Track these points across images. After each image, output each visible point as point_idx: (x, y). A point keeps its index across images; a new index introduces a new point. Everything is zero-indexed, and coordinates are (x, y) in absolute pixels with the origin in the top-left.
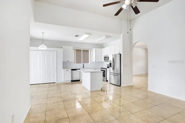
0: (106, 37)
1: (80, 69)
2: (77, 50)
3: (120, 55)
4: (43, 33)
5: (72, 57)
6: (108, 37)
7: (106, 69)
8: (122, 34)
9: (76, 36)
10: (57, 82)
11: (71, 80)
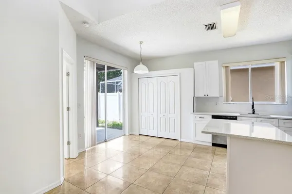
1: (235, 118)
4: (141, 43)
10: (182, 140)
11: (211, 141)
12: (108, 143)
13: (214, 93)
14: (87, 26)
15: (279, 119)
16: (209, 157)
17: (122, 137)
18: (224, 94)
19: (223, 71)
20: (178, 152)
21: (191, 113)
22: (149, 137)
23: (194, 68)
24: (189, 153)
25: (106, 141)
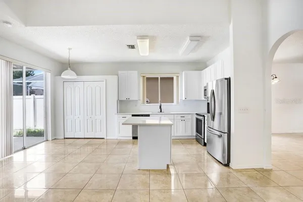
0: (191, 40)
1: (148, 115)
2: (148, 79)
3: (229, 80)
4: (69, 49)
5: (137, 91)
6: (198, 38)
7: (204, 116)
8: (232, 24)
9: (132, 47)
10: (108, 138)
11: (131, 135)
12: (28, 150)
13: (134, 97)
14: (9, 26)
15: (174, 114)
16: (130, 146)
17: (44, 143)
18: (141, 98)
19: (141, 79)
20: (105, 147)
21: (115, 114)
22: (75, 139)
23: (118, 75)
24: (114, 146)
25: (25, 149)
